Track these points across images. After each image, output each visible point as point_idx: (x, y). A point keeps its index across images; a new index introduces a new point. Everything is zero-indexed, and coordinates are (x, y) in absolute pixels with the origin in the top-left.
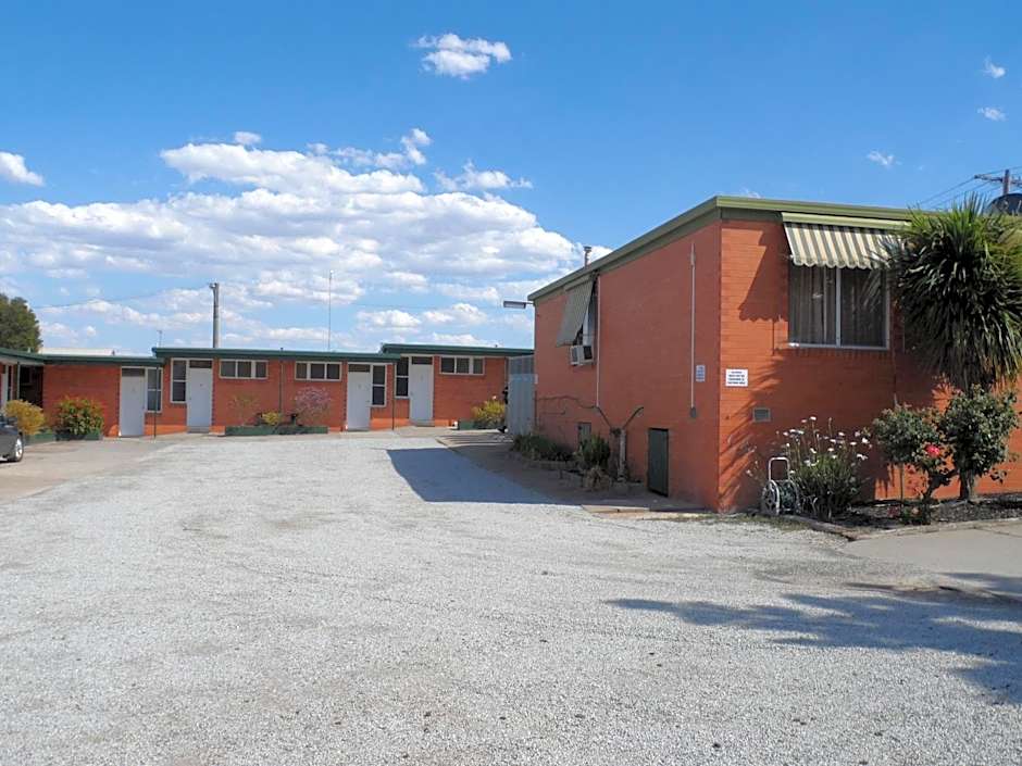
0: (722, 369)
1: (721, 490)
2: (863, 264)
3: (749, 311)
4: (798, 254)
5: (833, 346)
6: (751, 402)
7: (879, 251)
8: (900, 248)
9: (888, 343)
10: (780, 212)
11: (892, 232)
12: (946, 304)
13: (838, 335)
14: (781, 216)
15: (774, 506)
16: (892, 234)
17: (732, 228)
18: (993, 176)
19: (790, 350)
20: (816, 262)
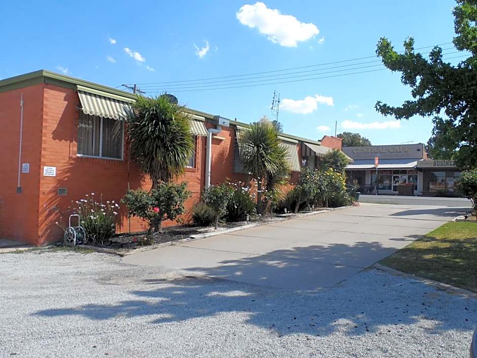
0: (42, 166)
1: (40, 233)
2: (115, 117)
3: (57, 135)
4: (85, 108)
5: (97, 157)
6: (57, 185)
7: (122, 111)
8: (131, 112)
9: (123, 157)
10: (76, 85)
11: (127, 103)
12: (155, 140)
13: (101, 152)
14: (77, 87)
15: (72, 241)
16: (127, 104)
17: (48, 89)
18: (129, 86)
19: (78, 158)
20: (94, 114)
